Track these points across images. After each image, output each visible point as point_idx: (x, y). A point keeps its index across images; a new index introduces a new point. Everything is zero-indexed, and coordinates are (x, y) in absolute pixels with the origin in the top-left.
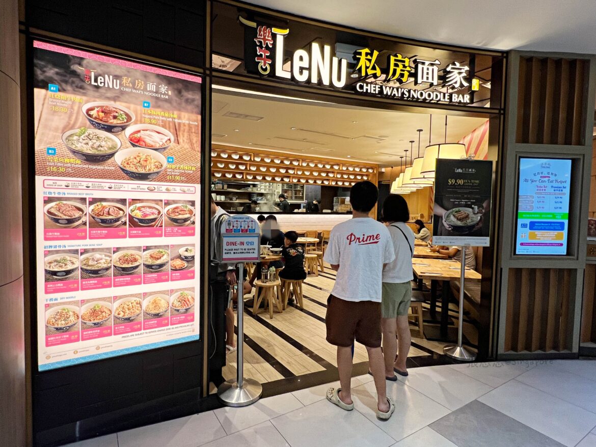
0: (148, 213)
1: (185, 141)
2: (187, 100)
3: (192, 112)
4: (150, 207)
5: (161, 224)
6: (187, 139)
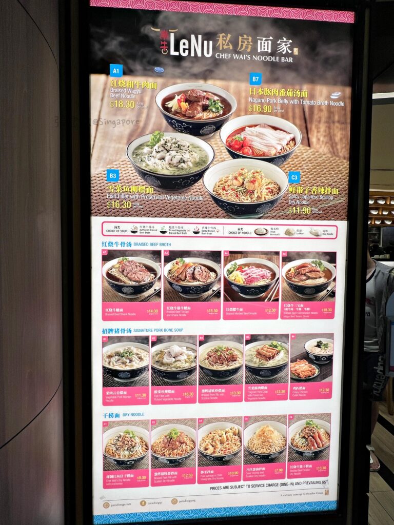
0: (254, 276)
1: (322, 139)
2: (326, 61)
3: (335, 83)
4: (259, 266)
5: (276, 296)
6: (325, 136)
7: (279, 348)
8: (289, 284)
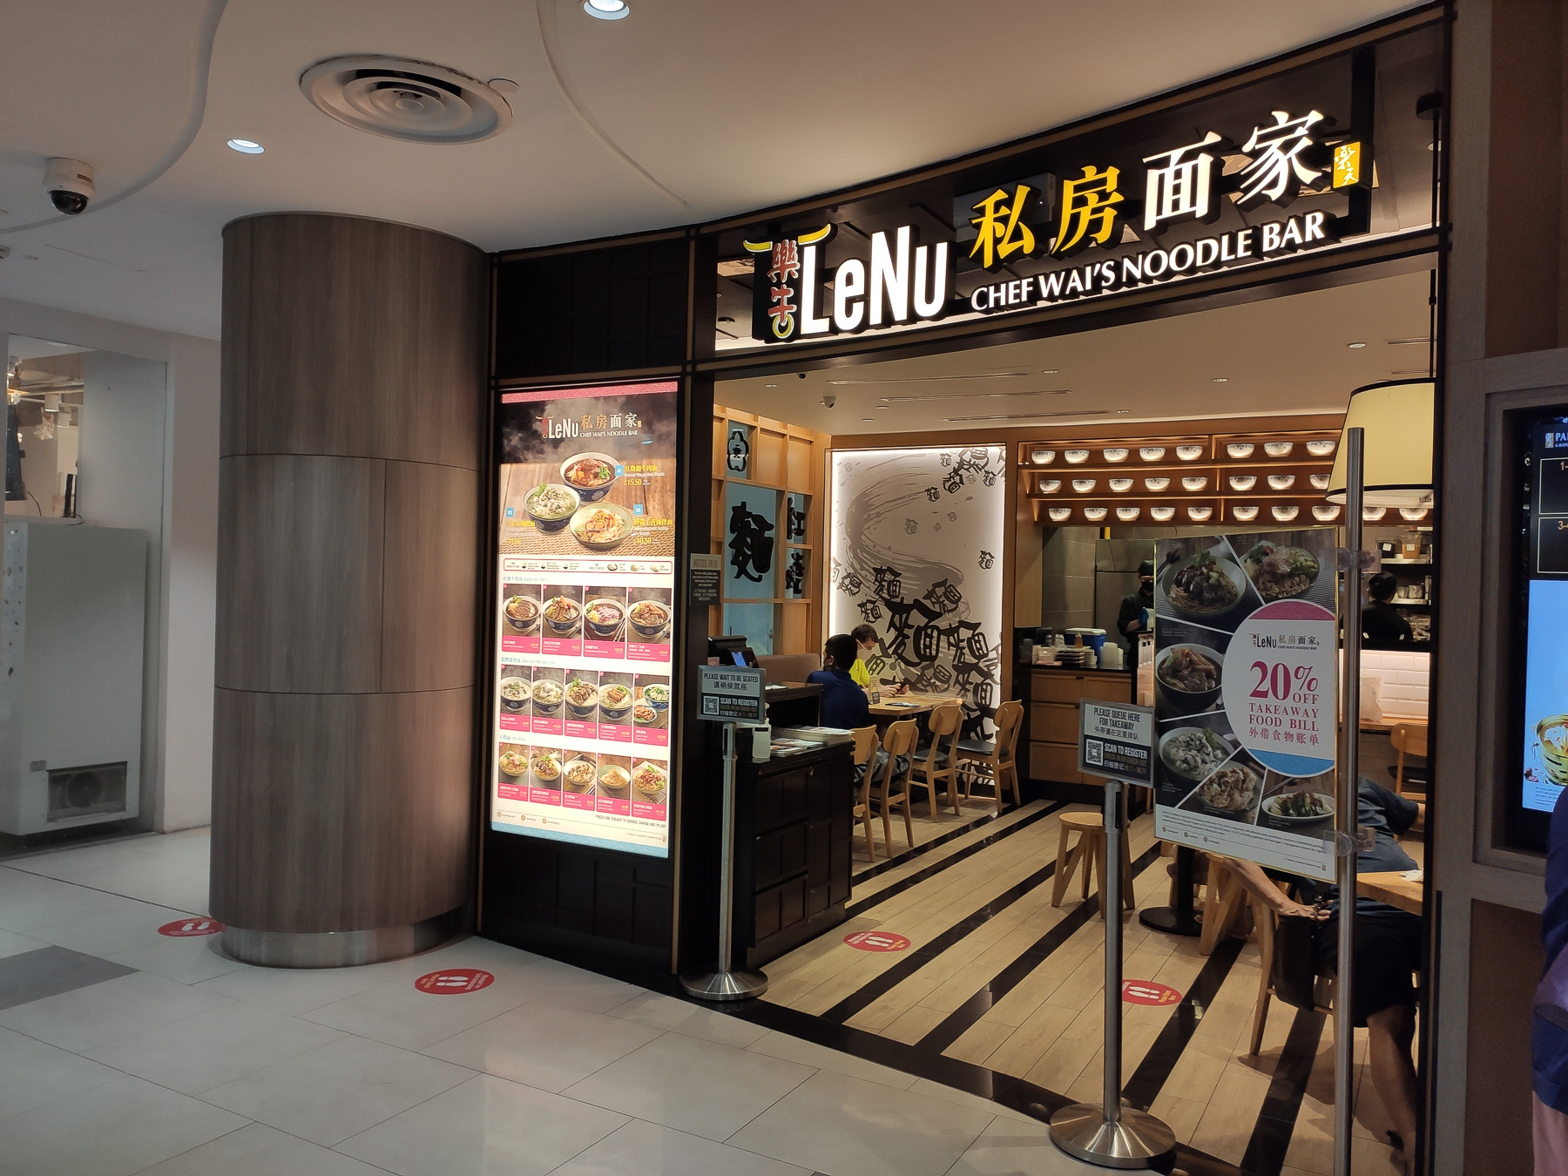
4: (610, 606)
5: (623, 635)
7: (625, 692)
8: (633, 623)
